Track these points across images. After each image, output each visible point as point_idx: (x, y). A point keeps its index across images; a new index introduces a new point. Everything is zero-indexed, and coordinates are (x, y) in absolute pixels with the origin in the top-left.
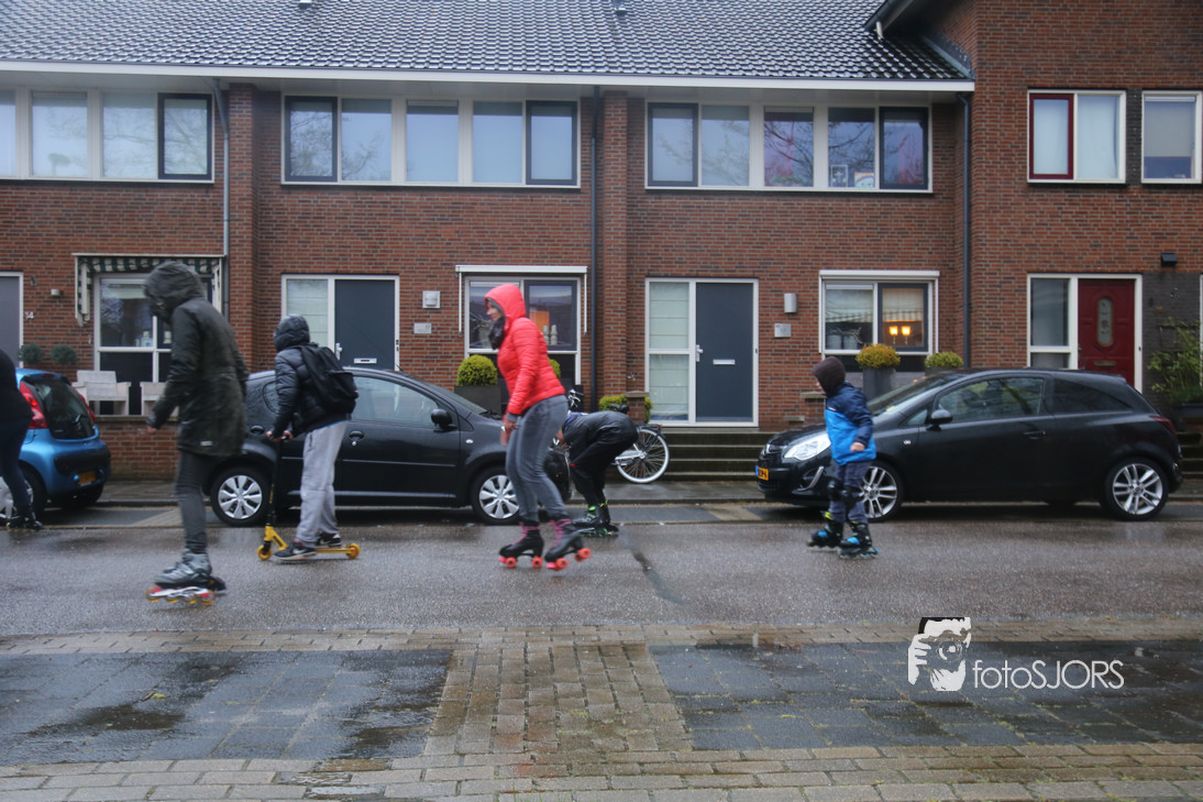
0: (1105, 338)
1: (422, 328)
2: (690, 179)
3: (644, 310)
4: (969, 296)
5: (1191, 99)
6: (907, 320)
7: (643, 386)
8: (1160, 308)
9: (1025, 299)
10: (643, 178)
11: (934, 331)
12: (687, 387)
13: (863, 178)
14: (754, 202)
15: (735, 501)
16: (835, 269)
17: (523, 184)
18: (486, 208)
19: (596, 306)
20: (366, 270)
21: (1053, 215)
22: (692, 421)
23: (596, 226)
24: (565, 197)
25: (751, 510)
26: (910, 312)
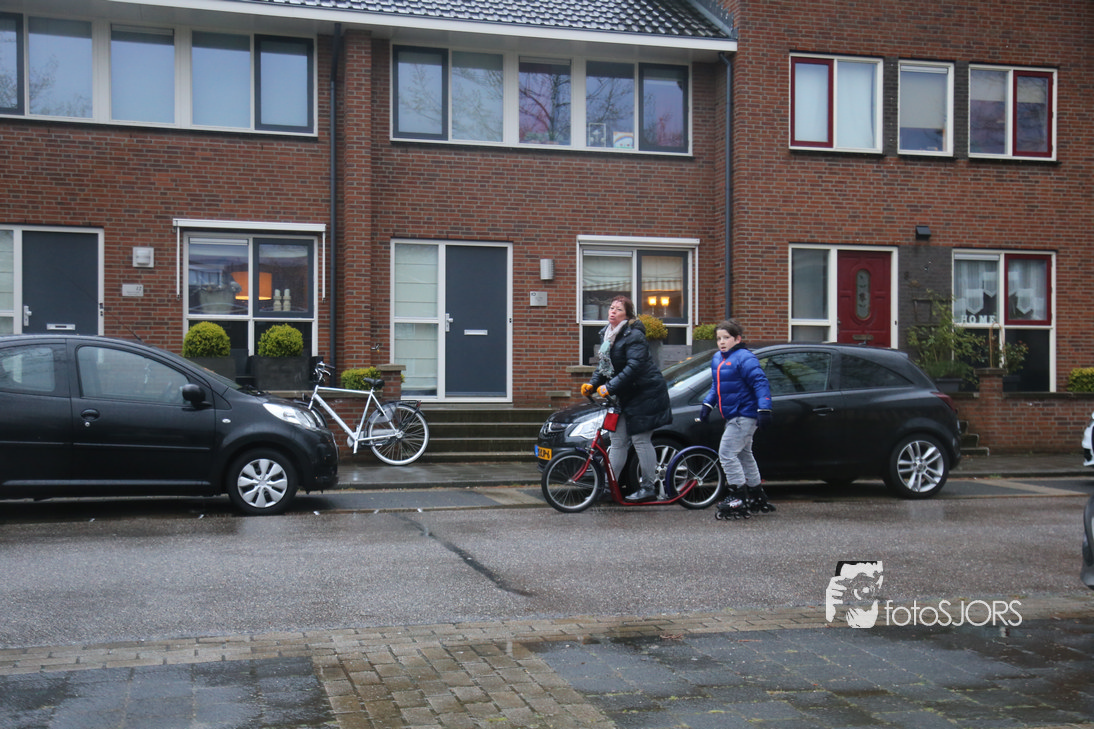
0: (863, 311)
1: (130, 290)
2: (438, 130)
3: (389, 274)
4: (731, 266)
5: (944, 71)
6: (666, 290)
7: (389, 358)
8: (915, 282)
9: (787, 270)
10: (388, 129)
11: (694, 302)
12: (436, 359)
13: (621, 138)
14: (509, 159)
15: (508, 484)
16: (593, 234)
17: (251, 130)
18: (209, 154)
19: (336, 268)
20: (63, 221)
21: (814, 184)
22: (441, 397)
23: (336, 179)
24: (300, 146)
25: (529, 493)
26: (669, 281)
